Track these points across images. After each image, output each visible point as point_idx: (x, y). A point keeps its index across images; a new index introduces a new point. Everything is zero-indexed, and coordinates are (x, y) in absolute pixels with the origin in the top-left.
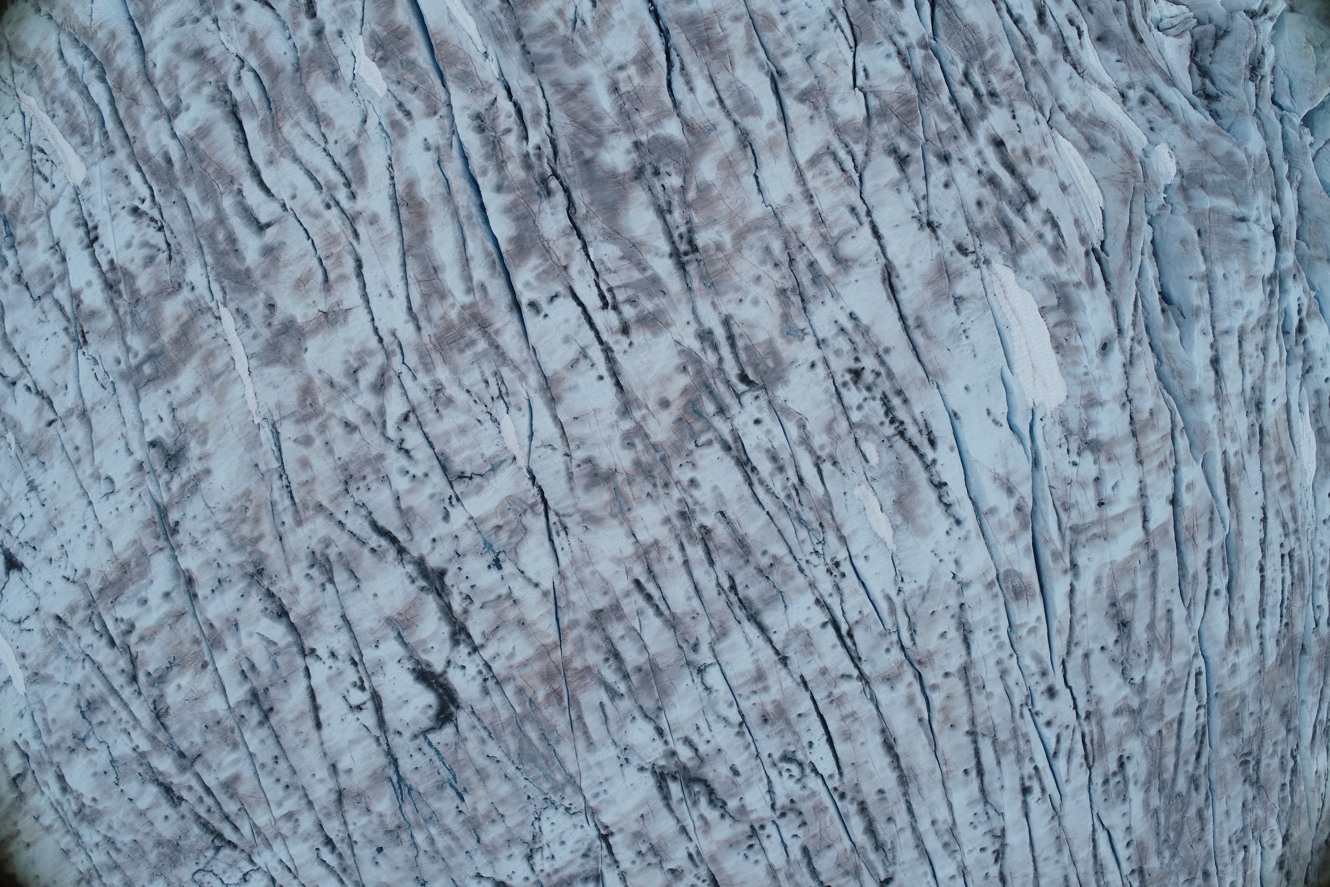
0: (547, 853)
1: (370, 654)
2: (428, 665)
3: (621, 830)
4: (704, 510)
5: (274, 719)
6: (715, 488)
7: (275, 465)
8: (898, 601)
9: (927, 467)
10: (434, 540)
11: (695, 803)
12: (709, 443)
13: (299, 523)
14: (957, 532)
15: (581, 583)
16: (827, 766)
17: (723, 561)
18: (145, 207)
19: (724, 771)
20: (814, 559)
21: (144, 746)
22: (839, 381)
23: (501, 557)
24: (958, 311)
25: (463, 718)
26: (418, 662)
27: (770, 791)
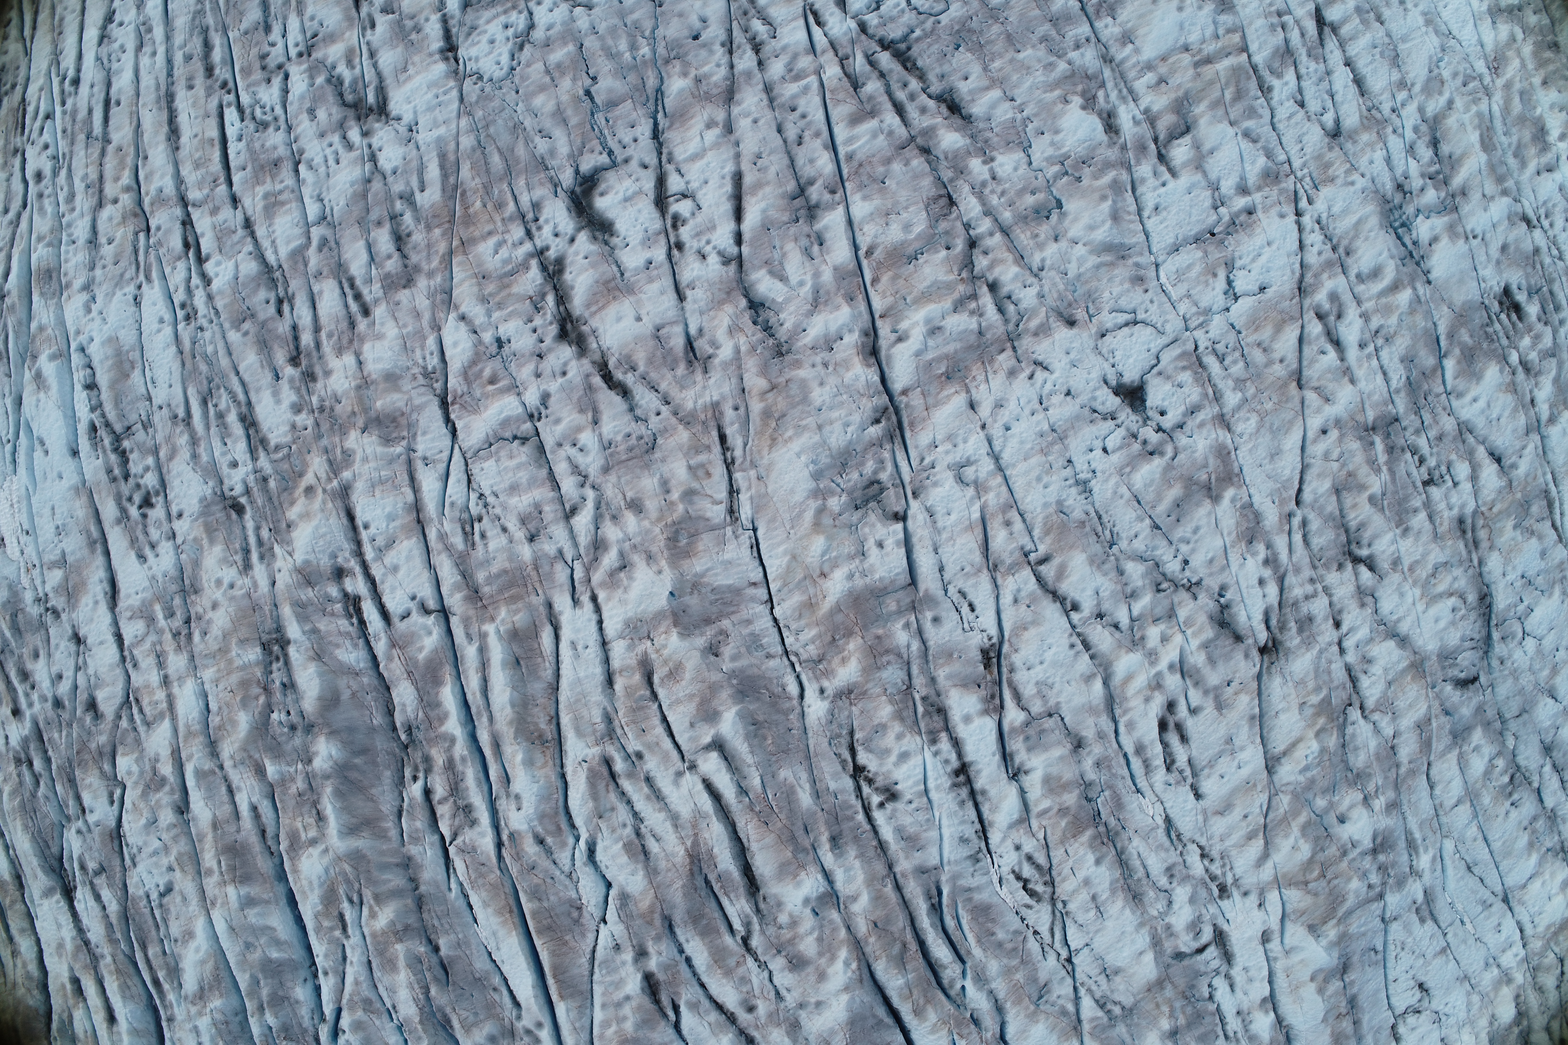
0: (510, 32)
1: (659, 253)
2: (595, 238)
3: (431, 55)
4: (291, 381)
5: (791, 186)
6: (278, 402)
7: (738, 476)
8: (142, 277)
9: (100, 405)
10: (564, 374)
11: (355, 82)
12: (278, 448)
13: (716, 408)
14: (83, 339)
15: (418, 315)
16: (231, 115)
17: (283, 327)
18: (876, 799)
19: (321, 114)
20: (204, 322)
21: (976, 165)
22: (161, 499)
23: (494, 349)
24: (64, 554)
25: (567, 178)
26: (606, 243)
27: (286, 91)
